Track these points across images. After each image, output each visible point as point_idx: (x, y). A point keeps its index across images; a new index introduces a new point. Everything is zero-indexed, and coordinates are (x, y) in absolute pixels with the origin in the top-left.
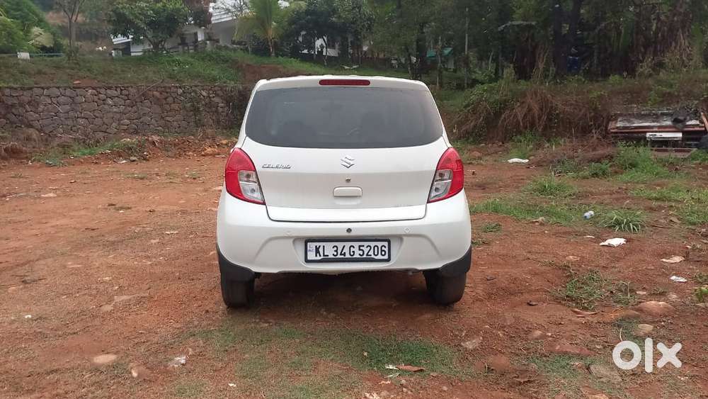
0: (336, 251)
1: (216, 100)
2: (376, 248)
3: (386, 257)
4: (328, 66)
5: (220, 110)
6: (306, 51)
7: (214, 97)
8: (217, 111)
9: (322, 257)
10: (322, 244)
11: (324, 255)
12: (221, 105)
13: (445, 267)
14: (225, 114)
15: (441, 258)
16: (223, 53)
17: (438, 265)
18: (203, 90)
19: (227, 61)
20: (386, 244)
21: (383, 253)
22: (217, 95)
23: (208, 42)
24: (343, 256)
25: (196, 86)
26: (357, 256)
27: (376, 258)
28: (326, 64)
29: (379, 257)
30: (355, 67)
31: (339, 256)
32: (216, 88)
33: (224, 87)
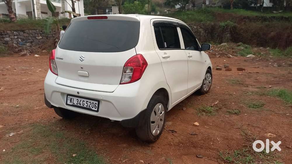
0: (78, 102)
1: (200, 30)
2: (93, 104)
3: (96, 109)
4: (263, 12)
5: (202, 34)
6: (253, 5)
7: (199, 29)
8: (200, 35)
9: (72, 104)
10: (73, 97)
11: (73, 103)
12: (203, 32)
13: (123, 121)
14: (204, 36)
15: (121, 116)
16: (209, 9)
17: (120, 119)
18: (195, 26)
19: (210, 12)
20: (97, 102)
21: (95, 107)
22: (201, 28)
23: (203, 5)
24: (80, 105)
25: (192, 24)
26: (85, 106)
27: (93, 109)
28: (262, 11)
29: (94, 109)
30: (280, 11)
31: (78, 105)
32: (201, 25)
33: (205, 24)
